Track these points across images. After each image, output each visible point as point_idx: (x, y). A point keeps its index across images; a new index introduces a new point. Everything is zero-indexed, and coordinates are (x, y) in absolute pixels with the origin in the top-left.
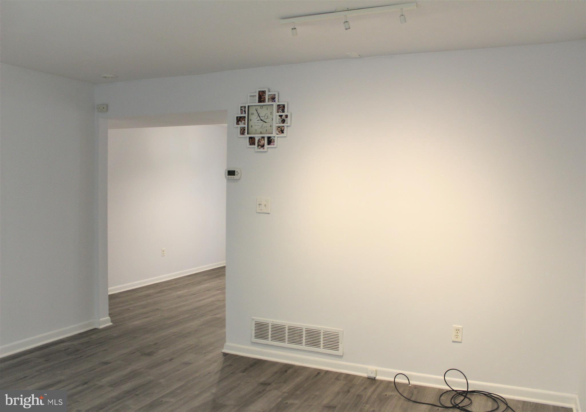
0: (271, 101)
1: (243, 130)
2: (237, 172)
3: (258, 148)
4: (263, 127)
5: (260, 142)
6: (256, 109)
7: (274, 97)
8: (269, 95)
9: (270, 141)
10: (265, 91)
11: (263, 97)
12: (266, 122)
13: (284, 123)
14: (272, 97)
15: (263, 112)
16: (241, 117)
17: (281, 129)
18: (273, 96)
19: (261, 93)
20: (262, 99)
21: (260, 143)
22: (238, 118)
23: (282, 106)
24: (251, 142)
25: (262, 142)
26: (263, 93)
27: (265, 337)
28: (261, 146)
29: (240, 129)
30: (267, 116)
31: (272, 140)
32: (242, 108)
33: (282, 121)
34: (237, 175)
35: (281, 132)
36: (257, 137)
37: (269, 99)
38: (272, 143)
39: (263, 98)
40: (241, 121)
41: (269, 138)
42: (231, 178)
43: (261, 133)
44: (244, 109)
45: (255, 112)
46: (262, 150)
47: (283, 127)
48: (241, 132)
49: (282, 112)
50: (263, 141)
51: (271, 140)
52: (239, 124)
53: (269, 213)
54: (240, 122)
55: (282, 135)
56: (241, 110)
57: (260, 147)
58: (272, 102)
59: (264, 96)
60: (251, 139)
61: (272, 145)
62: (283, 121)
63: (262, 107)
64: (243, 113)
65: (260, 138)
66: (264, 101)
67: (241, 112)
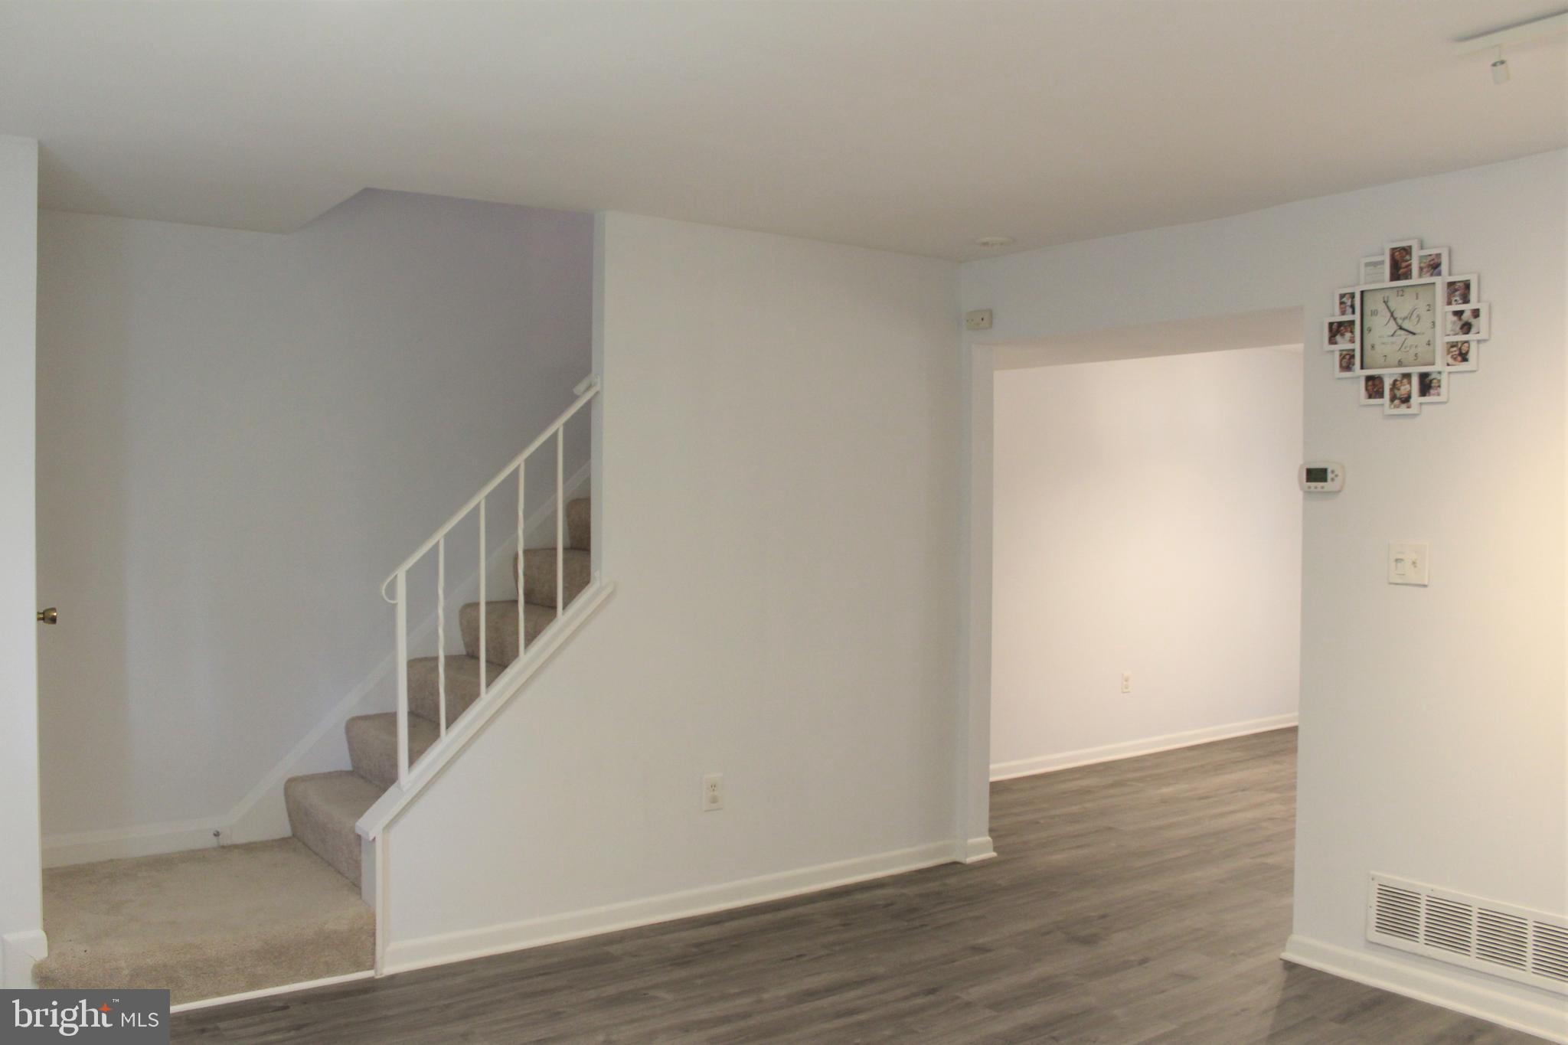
0: (1428, 275)
1: (1348, 357)
2: (1333, 472)
3: (1392, 406)
4: (1405, 348)
5: (1399, 389)
6: (1386, 299)
7: (1436, 260)
8: (1421, 258)
9: (1427, 385)
10: (1410, 247)
11: (1404, 264)
12: (1414, 334)
13: (1467, 332)
14: (1432, 263)
15: (1403, 306)
16: (1340, 324)
17: (1460, 349)
18: (1433, 260)
19: (1397, 253)
20: (1401, 271)
21: (1396, 391)
22: (1335, 327)
23: (1461, 285)
24: (1373, 389)
25: (1402, 388)
26: (1404, 253)
27: (1407, 932)
28: (1400, 399)
29: (1341, 355)
30: (1419, 317)
31: (1435, 381)
32: (1344, 299)
33: (1462, 328)
34: (1333, 480)
35: (1459, 358)
36: (1389, 375)
37: (1421, 269)
38: (1432, 391)
39: (1404, 268)
40: (1343, 335)
41: (1424, 377)
42: (1316, 488)
43: (1400, 364)
44: (1350, 300)
45: (1381, 307)
46: (1403, 409)
47: (1466, 345)
48: (1344, 364)
49: (1460, 302)
50: (1408, 386)
51: (1431, 381)
52: (1336, 343)
53: (1425, 586)
54: (1338, 338)
55: (1463, 366)
56: (1342, 303)
57: (1397, 402)
58: (1432, 275)
59: (1407, 261)
60: (1370, 383)
61: (1434, 395)
62: (1467, 328)
63: (1401, 293)
64: (1347, 312)
65: (1399, 379)
66: (1407, 275)
67: (1341, 308)
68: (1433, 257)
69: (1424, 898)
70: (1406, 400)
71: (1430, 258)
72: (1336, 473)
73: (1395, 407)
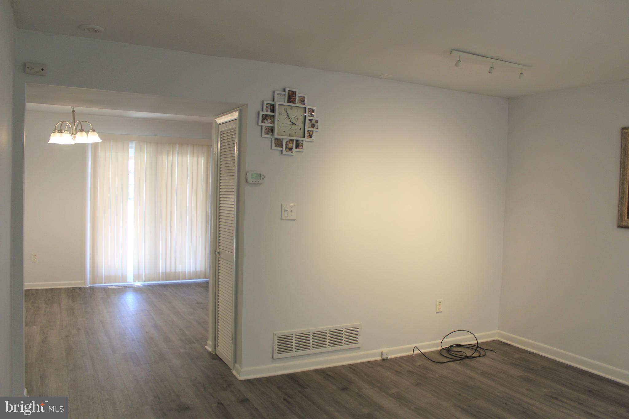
0: (300, 103)
1: (268, 129)
2: (263, 175)
3: (286, 151)
4: (292, 129)
5: (288, 145)
6: (286, 109)
7: (303, 99)
8: (299, 97)
9: (298, 145)
10: (295, 92)
11: (293, 97)
12: (296, 125)
13: (313, 128)
14: (301, 99)
15: (293, 113)
16: (267, 115)
17: (310, 133)
19: (290, 93)
20: (291, 100)
22: (264, 116)
23: (311, 110)
24: (277, 143)
25: (290, 145)
26: (293, 93)
27: (289, 350)
28: (288, 149)
29: (265, 128)
30: (297, 119)
31: (300, 144)
32: (268, 106)
33: (312, 125)
34: (263, 179)
35: (309, 137)
36: (285, 139)
37: (298, 101)
38: (299, 147)
39: (292, 99)
40: (267, 120)
41: (297, 141)
42: (256, 182)
43: (290, 135)
44: (270, 106)
45: (284, 112)
46: (290, 153)
47: (312, 132)
48: (266, 132)
49: (310, 116)
50: (292, 144)
51: (299, 143)
52: (264, 123)
53: (294, 220)
54: (265, 121)
55: (310, 140)
56: (267, 107)
57: (287, 150)
58: (301, 104)
59: (294, 97)
60: (276, 141)
61: (300, 149)
62: (313, 126)
63: (291, 108)
64: (268, 111)
65: (289, 141)
66: (294, 102)
67: (266, 109)
68: (302, 97)
69: (294, 335)
70: (291, 149)
71: (301, 98)
72: (264, 176)
73: (287, 151)
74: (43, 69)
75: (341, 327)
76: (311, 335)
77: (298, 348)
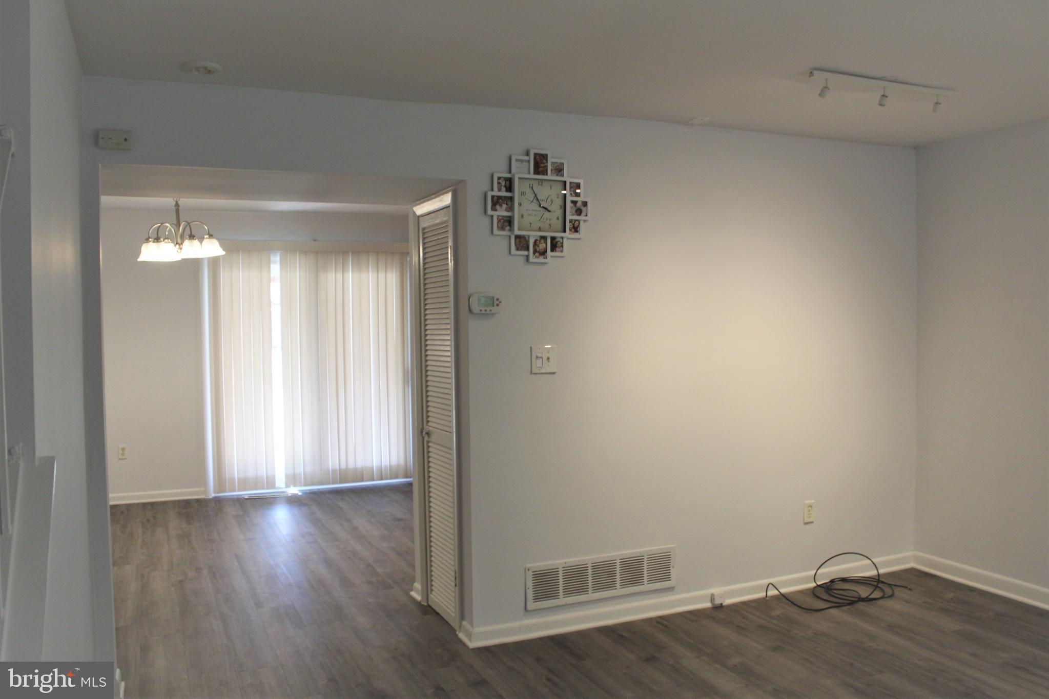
0: (555, 175)
1: (502, 221)
2: (498, 299)
3: (534, 257)
4: (543, 219)
5: (538, 246)
6: (531, 186)
7: (560, 167)
8: (553, 163)
9: (555, 245)
11: (542, 165)
12: (549, 211)
13: (580, 214)
14: (557, 167)
15: (544, 192)
16: (499, 197)
17: (574, 225)
18: (558, 166)
19: (538, 157)
20: (540, 169)
21: (537, 247)
22: (495, 199)
23: (575, 185)
24: (520, 244)
25: (541, 245)
26: (542, 158)
27: (553, 595)
28: (538, 252)
29: (498, 219)
30: (552, 201)
31: (559, 243)
32: (500, 181)
33: (576, 211)
34: (498, 305)
35: (573, 230)
36: (533, 236)
37: (552, 170)
38: (557, 249)
39: (541, 167)
40: (501, 206)
41: (553, 239)
42: (486, 311)
43: (540, 230)
44: (504, 182)
45: (528, 191)
46: (541, 260)
47: (577, 222)
48: (500, 225)
49: (574, 195)
50: (544, 245)
51: (557, 243)
52: (496, 210)
53: (554, 373)
54: (498, 207)
55: (576, 235)
56: (499, 183)
57: (537, 254)
58: (557, 175)
59: (544, 163)
60: (518, 240)
61: (559, 251)
62: (579, 212)
63: (540, 183)
64: (502, 190)
65: (539, 239)
66: (545, 172)
67: (498, 187)
68: (558, 164)
69: (560, 570)
70: (543, 253)
71: (556, 165)
72: (500, 300)
73: (536, 257)
74: (126, 140)
75: (640, 553)
76: (590, 568)
77: (568, 592)
